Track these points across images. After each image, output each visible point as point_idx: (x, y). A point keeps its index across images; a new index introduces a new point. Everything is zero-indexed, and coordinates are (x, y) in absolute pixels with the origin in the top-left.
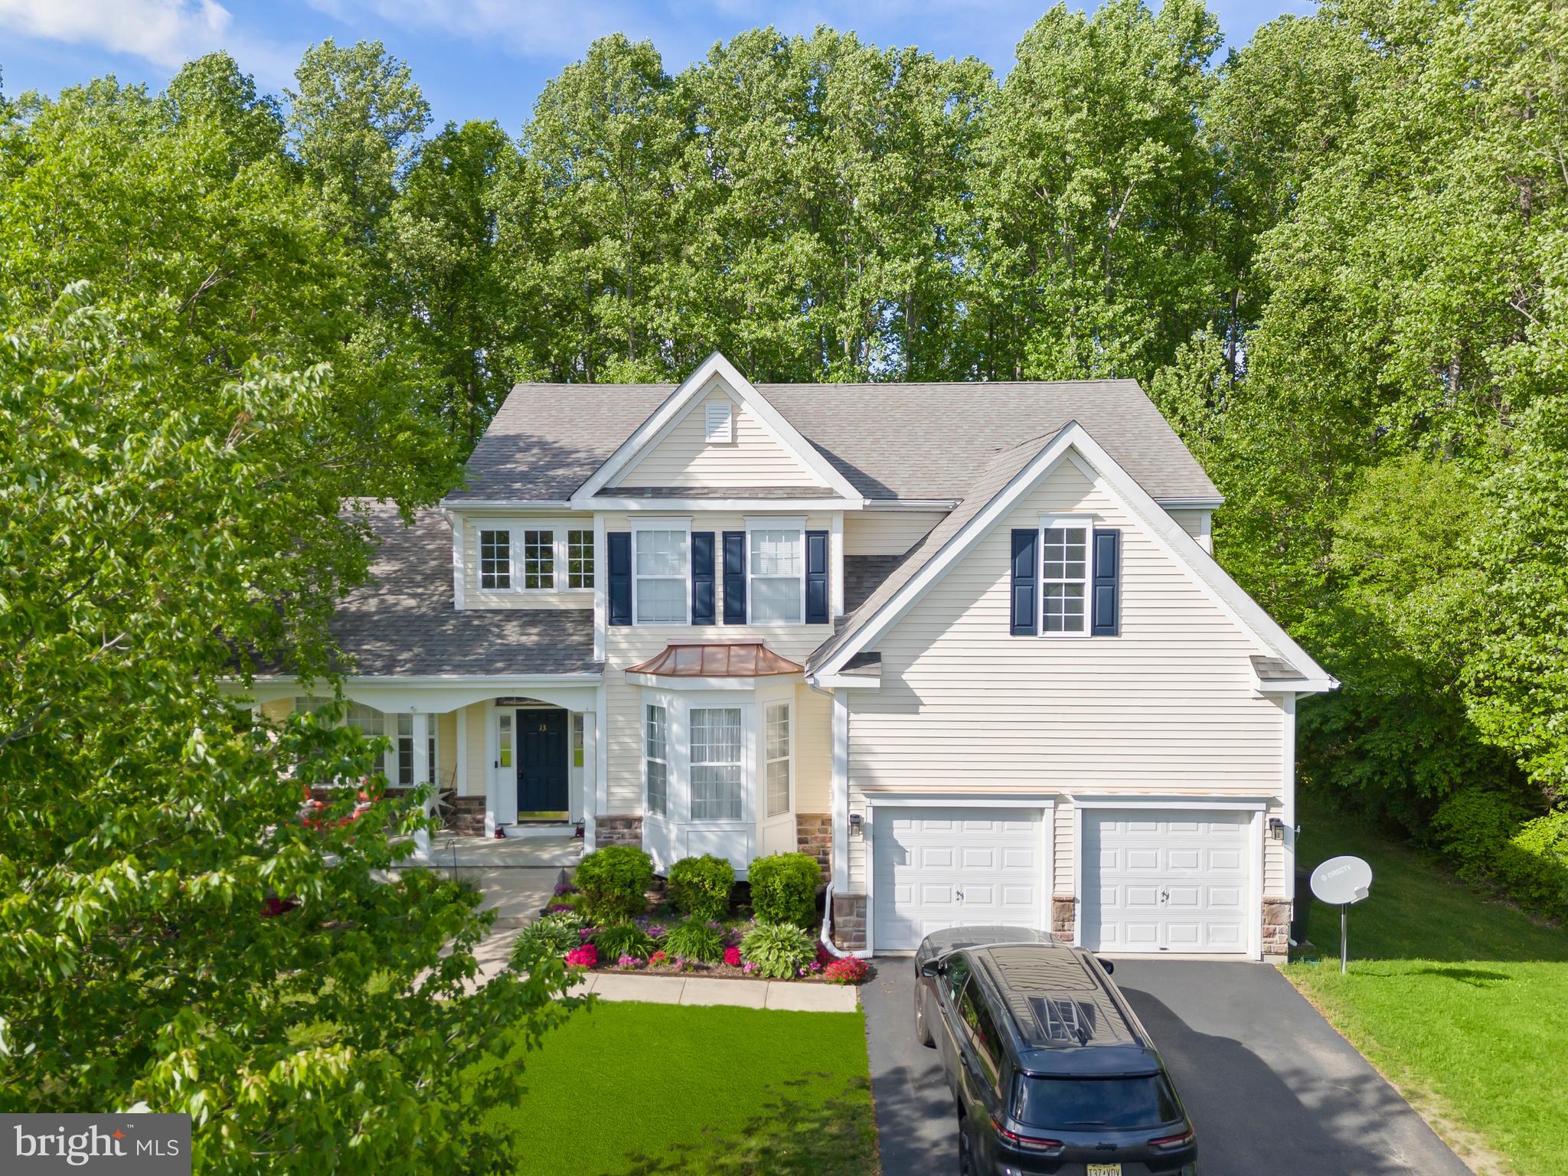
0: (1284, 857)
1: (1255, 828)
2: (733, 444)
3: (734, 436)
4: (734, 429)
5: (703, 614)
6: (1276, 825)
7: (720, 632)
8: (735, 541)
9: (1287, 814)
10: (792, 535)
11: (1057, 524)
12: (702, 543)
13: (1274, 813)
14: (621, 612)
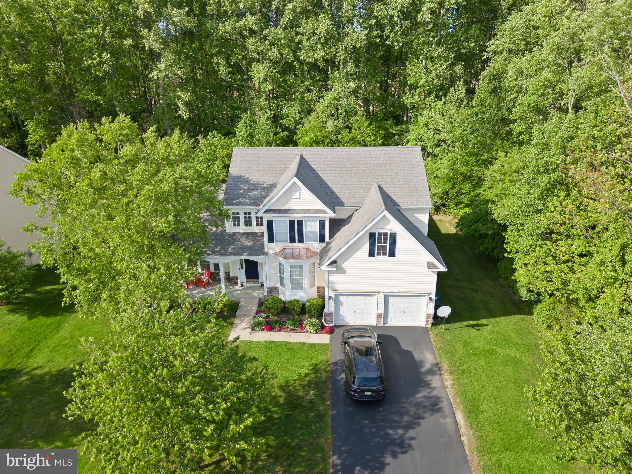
0: (432, 305)
1: (426, 299)
2: (300, 198)
3: (300, 196)
4: (299, 195)
5: (292, 240)
6: (431, 299)
7: (297, 244)
8: (300, 223)
9: (433, 296)
10: (315, 221)
11: (381, 232)
12: (292, 223)
13: (430, 296)
14: (271, 240)
